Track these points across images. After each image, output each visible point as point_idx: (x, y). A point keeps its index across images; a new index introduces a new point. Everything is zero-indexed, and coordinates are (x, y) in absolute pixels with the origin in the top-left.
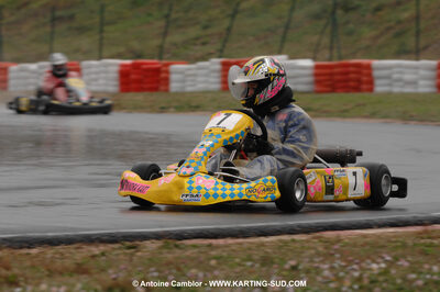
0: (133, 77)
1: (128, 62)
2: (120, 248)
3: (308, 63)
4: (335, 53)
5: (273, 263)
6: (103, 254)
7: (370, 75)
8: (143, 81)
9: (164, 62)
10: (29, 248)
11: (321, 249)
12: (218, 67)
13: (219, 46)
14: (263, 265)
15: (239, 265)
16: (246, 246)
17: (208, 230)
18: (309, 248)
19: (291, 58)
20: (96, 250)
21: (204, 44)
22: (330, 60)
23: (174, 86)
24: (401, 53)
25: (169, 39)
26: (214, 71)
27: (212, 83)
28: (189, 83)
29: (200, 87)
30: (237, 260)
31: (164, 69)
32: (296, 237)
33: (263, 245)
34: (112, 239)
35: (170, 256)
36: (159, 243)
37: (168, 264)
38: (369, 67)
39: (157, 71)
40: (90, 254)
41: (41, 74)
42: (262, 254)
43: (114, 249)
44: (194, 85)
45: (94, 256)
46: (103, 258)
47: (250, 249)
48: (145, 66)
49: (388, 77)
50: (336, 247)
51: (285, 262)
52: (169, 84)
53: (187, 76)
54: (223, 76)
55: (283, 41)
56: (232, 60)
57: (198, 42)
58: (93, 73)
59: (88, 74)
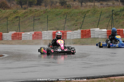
1: (55, 31)
3: (105, 30)
9: (65, 31)
12: (80, 32)
13: (80, 26)
19: (100, 29)
21: (76, 26)
25: (66, 25)
26: (79, 33)
27: (79, 36)
29: (75, 37)
41: (31, 35)
44: (73, 37)
52: (66, 37)
53: (72, 35)
54: (81, 34)
55: (98, 24)
56: (84, 30)
57: (75, 25)
58: (45, 35)
59: (44, 35)
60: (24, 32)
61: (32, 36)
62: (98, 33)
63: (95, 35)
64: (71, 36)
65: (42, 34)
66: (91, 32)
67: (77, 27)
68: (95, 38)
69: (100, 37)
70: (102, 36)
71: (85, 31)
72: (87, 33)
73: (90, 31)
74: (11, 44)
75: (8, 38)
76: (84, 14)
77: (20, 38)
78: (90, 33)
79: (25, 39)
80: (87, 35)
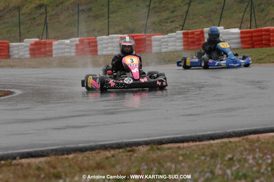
2: (123, 152)
3: (237, 30)
4: (253, 24)
5: (217, 156)
6: (113, 156)
9: (148, 34)
10: (68, 154)
11: (247, 146)
12: (182, 36)
13: (181, 23)
14: (211, 158)
15: (197, 159)
16: (201, 147)
17: (177, 138)
18: (240, 146)
19: (225, 28)
20: (108, 154)
21: (172, 22)
22: (250, 28)
23: (154, 49)
25: (149, 21)
26: (178, 39)
27: (178, 46)
28: (163, 47)
29: (171, 48)
30: (196, 156)
31: (148, 39)
32: (232, 140)
33: (211, 145)
34: (119, 146)
35: (154, 156)
36: (147, 148)
37: (153, 160)
39: (145, 40)
40: (105, 157)
41: (72, 46)
42: (211, 151)
43: (119, 152)
44: (167, 48)
45: (107, 158)
46: (113, 158)
47: (203, 148)
48: (136, 38)
50: (257, 145)
51: (226, 156)
52: (151, 48)
53: (163, 42)
54: (184, 41)
55: (221, 18)
56: (190, 31)
57: (169, 21)
58: (104, 44)
59: (102, 44)
60: (57, 38)
61: (74, 47)
64: (161, 46)
65: (96, 42)
66: (206, 35)
67: (173, 25)
71: (193, 33)
72: (196, 37)
73: (202, 33)
74: (29, 67)
75: (21, 53)
77: (49, 53)
78: (203, 37)
79: (60, 55)
80: (197, 43)
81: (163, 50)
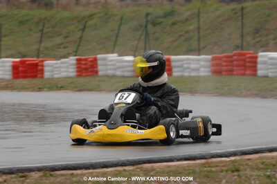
0: (21, 69)
1: (18, 60)
2: (16, 177)
3: (131, 58)
6: (5, 181)
7: (170, 65)
8: (27, 72)
9: (40, 59)
12: (75, 62)
13: (75, 49)
16: (94, 174)
17: (70, 165)
18: (134, 175)
19: (120, 55)
21: (65, 48)
23: (47, 75)
24: (189, 51)
25: (43, 45)
26: (71, 65)
27: (71, 72)
28: (56, 72)
29: (63, 74)
31: (40, 64)
32: (126, 168)
33: (105, 173)
34: (11, 172)
35: (47, 182)
36: (40, 174)
38: (169, 60)
39: (36, 65)
43: (12, 178)
44: (59, 74)
48: (28, 62)
49: (181, 66)
52: (43, 73)
53: (56, 68)
54: (78, 68)
55: (115, 45)
56: (83, 58)
57: (62, 46)
62: (114, 65)
63: (107, 70)
64: (53, 71)
66: (99, 62)
67: (66, 51)
68: (107, 76)
69: (118, 73)
70: (123, 71)
71: (86, 60)
72: (89, 64)
73: (95, 59)
76: (83, 23)
78: (96, 64)
80: (90, 70)
81: (56, 76)
